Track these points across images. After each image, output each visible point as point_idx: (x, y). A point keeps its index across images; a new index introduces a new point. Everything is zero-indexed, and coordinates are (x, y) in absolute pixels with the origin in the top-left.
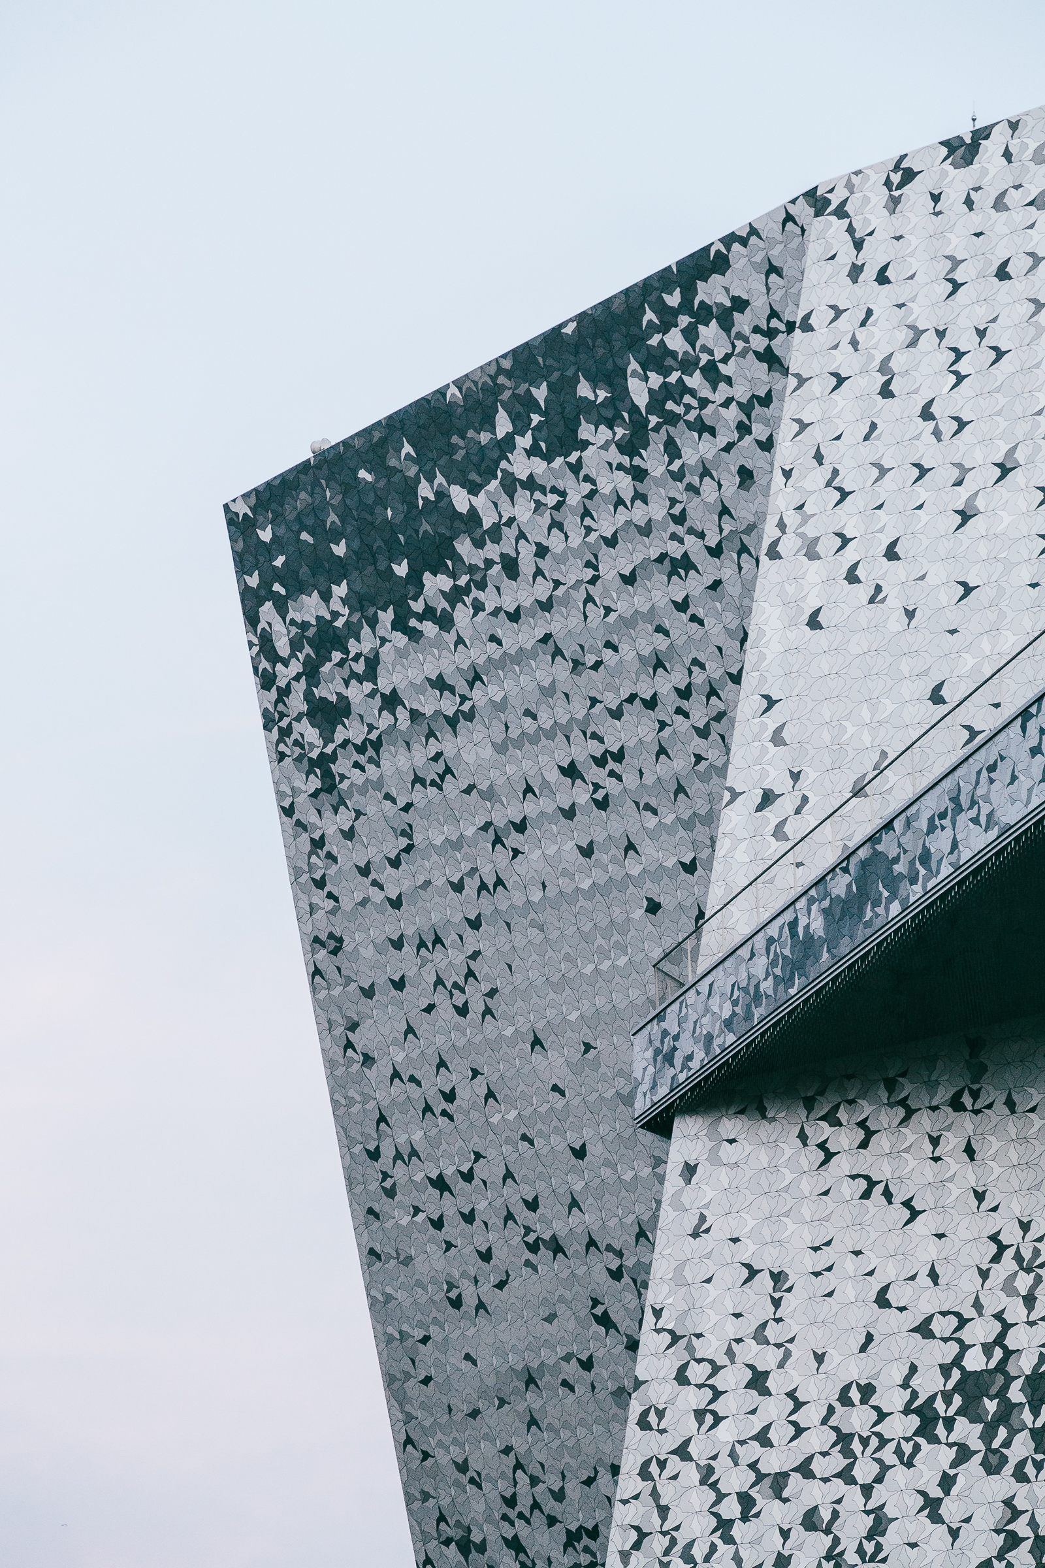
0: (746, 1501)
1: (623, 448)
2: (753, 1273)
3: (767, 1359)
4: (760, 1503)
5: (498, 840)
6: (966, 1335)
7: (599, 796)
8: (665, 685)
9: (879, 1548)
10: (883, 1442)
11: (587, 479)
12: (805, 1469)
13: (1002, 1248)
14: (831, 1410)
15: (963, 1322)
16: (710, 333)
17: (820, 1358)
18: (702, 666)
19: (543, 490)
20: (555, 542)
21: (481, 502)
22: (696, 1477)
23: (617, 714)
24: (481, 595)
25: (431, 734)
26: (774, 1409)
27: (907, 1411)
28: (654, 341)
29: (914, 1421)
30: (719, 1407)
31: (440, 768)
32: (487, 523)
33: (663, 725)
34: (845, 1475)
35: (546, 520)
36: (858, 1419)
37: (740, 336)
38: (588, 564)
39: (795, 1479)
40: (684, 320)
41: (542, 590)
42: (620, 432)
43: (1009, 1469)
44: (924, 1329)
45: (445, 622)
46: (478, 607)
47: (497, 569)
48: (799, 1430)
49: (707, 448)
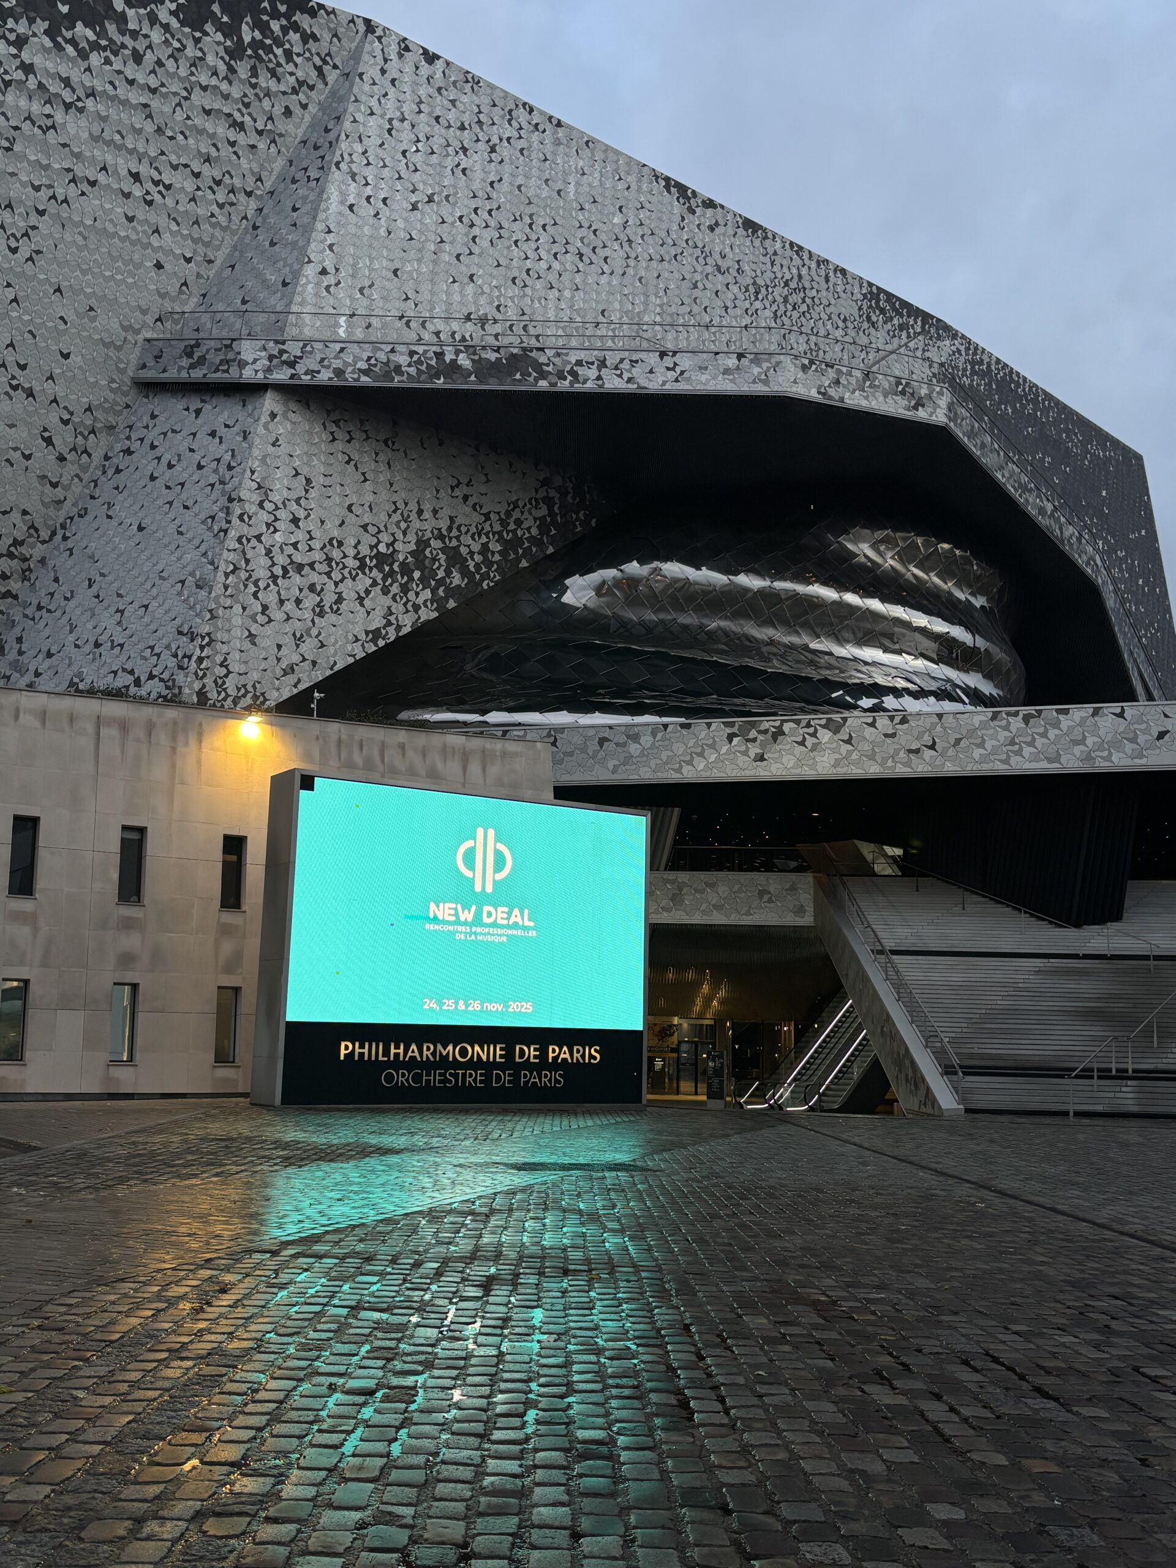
0: (284, 568)
1: (226, 49)
2: (297, 474)
3: (301, 514)
4: (291, 573)
5: (73, 180)
6: (380, 536)
7: (149, 198)
8: (209, 172)
9: (338, 609)
10: (345, 567)
11: (201, 49)
12: (312, 565)
13: (397, 509)
14: (324, 546)
15: (379, 531)
16: (294, 37)
17: (322, 522)
18: (232, 177)
19: (173, 37)
20: (170, 64)
21: (131, 13)
22: (264, 552)
23: (175, 168)
24: (113, 58)
25: (48, 102)
26: (300, 536)
27: (355, 558)
28: (265, 18)
29: (358, 563)
30: (277, 524)
31: (49, 123)
32: (132, 26)
33: (198, 189)
34: (328, 574)
35: (169, 51)
36: (336, 554)
37: (309, 50)
38: (186, 89)
39: (307, 568)
40: (284, 22)
41: (153, 82)
42: (228, 43)
43: (390, 595)
44: (365, 527)
45: (83, 55)
46: (107, 61)
47: (126, 52)
48: (311, 549)
49: (272, 84)
